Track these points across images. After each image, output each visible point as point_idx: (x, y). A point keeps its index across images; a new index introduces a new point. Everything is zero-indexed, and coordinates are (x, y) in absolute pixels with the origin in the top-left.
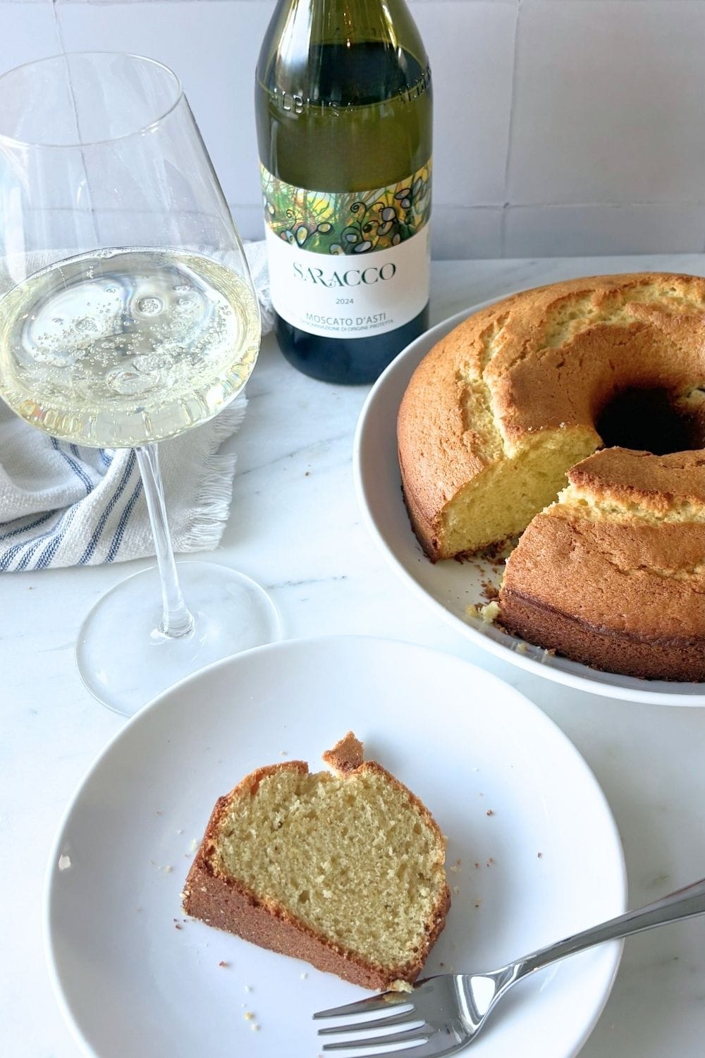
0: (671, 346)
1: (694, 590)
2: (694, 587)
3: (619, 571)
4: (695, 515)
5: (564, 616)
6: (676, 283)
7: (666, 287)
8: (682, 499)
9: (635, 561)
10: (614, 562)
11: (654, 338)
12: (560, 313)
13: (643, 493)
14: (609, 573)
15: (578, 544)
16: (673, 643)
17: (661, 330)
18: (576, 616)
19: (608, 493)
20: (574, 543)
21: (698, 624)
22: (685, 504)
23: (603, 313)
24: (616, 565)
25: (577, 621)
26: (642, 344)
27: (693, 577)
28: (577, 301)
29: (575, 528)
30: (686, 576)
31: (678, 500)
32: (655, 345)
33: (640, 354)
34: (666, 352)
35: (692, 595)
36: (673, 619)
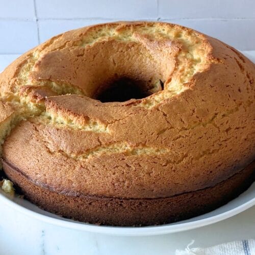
0: (149, 57)
1: (82, 166)
2: (82, 164)
3: (49, 152)
4: (98, 130)
5: (22, 173)
6: (166, 27)
7: (161, 29)
8: (94, 120)
9: (58, 147)
10: (48, 147)
11: (141, 51)
12: (97, 33)
13: (74, 114)
14: (44, 152)
15: (35, 136)
16: (69, 195)
17: (145, 48)
18: (27, 174)
19: (59, 112)
20: (33, 136)
21: (81, 185)
22: (95, 123)
23: (120, 36)
24: (49, 149)
25: (27, 177)
26: (134, 54)
27: (84, 160)
28: (109, 29)
29: (36, 128)
30: (81, 159)
31: (92, 121)
32: (141, 55)
33: (132, 59)
34: (146, 60)
35: (80, 169)
36: (69, 180)
